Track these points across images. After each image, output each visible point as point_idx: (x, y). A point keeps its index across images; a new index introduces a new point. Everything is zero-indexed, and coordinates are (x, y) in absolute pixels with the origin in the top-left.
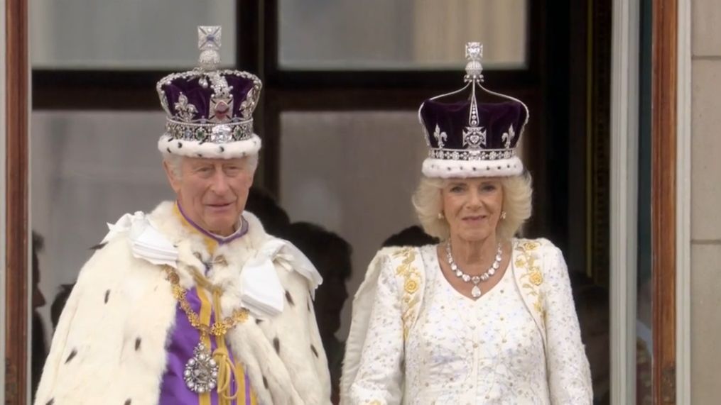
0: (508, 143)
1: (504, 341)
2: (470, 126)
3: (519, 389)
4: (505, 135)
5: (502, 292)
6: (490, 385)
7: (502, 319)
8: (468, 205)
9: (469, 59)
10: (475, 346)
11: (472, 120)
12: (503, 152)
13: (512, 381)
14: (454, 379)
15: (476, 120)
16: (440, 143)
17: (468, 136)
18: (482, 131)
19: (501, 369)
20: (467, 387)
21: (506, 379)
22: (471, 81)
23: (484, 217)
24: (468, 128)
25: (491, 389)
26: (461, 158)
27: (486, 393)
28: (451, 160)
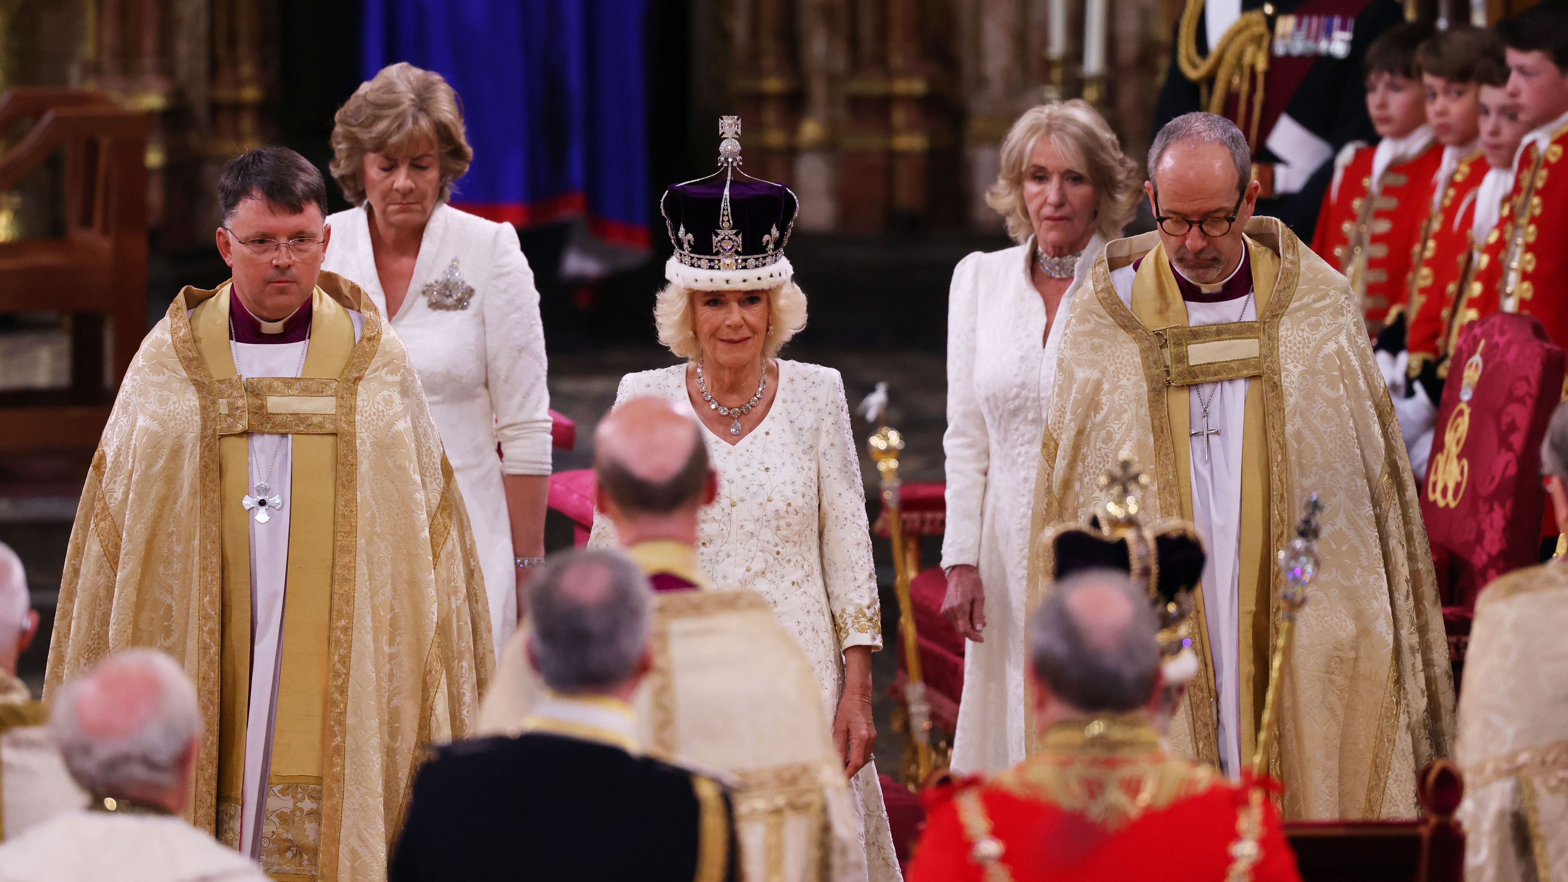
0: (771, 246)
1: (770, 500)
2: (721, 229)
3: (788, 558)
4: (766, 237)
5: (767, 433)
6: (752, 554)
7: (767, 469)
8: (727, 322)
9: (724, 136)
10: (733, 505)
11: (723, 221)
12: (764, 258)
13: (779, 549)
14: (708, 545)
15: (729, 221)
16: (686, 246)
17: (719, 241)
18: (737, 235)
19: (767, 534)
20: (722, 555)
21: (771, 546)
22: (725, 165)
23: (748, 338)
24: (719, 231)
25: (753, 559)
26: (711, 268)
27: (747, 564)
28: (699, 269)
